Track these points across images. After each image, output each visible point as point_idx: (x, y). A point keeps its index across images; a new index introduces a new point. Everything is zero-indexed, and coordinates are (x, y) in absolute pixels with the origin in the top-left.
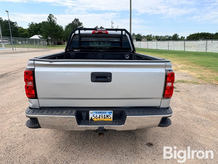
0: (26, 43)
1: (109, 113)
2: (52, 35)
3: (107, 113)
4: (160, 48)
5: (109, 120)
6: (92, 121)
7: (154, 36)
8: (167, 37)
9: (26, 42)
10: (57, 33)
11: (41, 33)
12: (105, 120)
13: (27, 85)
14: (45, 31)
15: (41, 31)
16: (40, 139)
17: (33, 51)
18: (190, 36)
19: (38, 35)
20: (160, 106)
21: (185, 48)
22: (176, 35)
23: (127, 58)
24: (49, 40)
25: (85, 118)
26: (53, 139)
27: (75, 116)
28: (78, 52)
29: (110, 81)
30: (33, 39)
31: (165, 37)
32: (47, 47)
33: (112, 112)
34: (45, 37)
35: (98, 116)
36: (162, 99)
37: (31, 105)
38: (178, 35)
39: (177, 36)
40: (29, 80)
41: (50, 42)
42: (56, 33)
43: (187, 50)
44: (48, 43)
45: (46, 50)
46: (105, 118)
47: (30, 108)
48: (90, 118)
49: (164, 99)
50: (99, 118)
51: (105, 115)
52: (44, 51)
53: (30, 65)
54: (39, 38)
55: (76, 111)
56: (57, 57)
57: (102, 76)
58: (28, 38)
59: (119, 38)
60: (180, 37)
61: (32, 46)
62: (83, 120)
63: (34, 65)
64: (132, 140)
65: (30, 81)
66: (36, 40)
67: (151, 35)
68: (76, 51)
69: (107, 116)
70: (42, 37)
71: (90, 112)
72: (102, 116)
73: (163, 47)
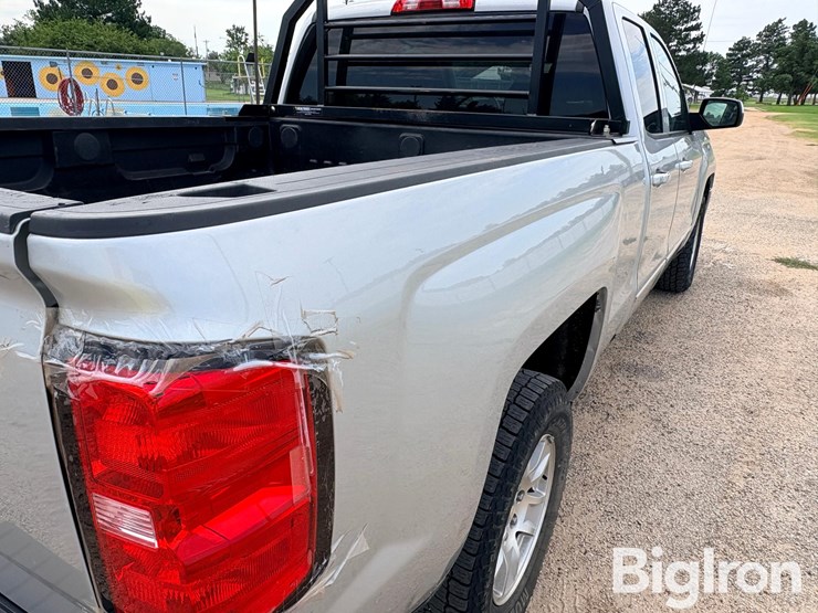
28: (313, 115)
68: (303, 115)
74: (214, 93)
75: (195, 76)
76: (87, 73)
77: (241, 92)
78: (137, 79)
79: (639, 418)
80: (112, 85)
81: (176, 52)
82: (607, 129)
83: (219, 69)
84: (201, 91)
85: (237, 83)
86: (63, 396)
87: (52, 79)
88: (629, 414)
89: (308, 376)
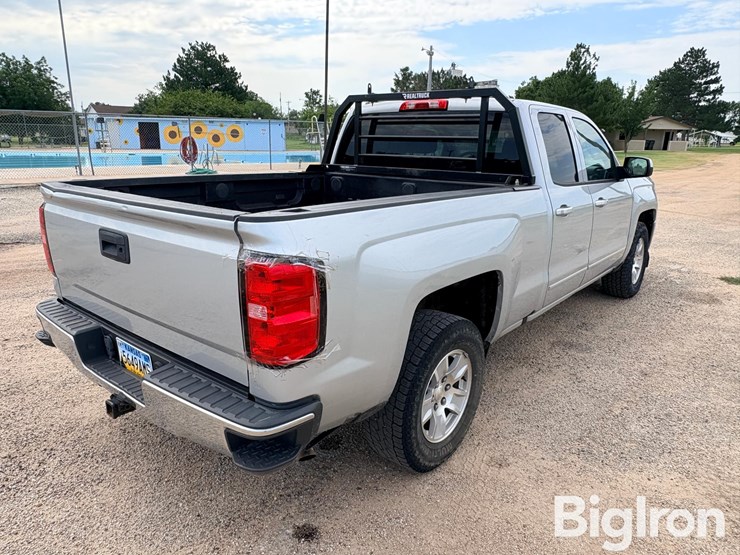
20: (249, 389)
27: (72, 338)
28: (351, 171)
29: (124, 259)
36: (247, 362)
48: (120, 358)
49: (252, 362)
57: (109, 240)
68: (345, 171)
69: (144, 366)
74: (293, 142)
75: (279, 130)
76: (198, 130)
77: (313, 142)
78: (235, 134)
79: (561, 373)
80: (216, 138)
81: (264, 112)
82: (517, 181)
83: (297, 124)
84: (282, 142)
85: (310, 137)
86: (243, 270)
87: (173, 135)
88: (555, 370)
89: (317, 272)
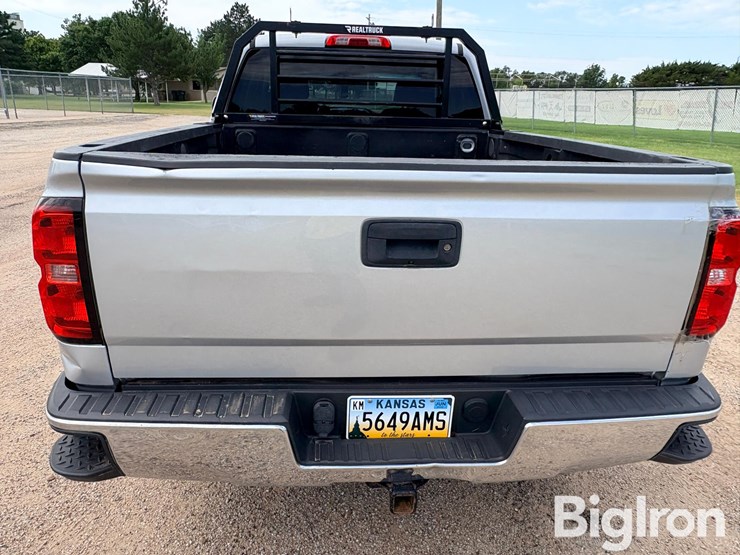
0: (54, 91)
1: (439, 404)
2: (152, 64)
3: (430, 403)
4: (544, 114)
5: (435, 433)
6: (358, 442)
7: (516, 73)
8: (562, 78)
9: (58, 89)
10: (169, 55)
11: (110, 57)
12: (418, 433)
13: (50, 280)
14: (124, 48)
15: (108, 46)
16: (120, 499)
17: (83, 123)
18: (645, 72)
19: (100, 65)
20: (665, 373)
21: (637, 116)
22: (596, 68)
23: (464, 150)
24: (142, 82)
25: (329, 428)
26: (178, 498)
27: (283, 428)
28: (268, 122)
29: (450, 260)
30: (82, 79)
31: (555, 75)
32: (136, 106)
33: (450, 400)
34: (128, 70)
35: (386, 418)
36: (678, 341)
37: (73, 372)
38: (601, 69)
39: (600, 75)
40: (57, 257)
41: (144, 90)
42: (165, 55)
43: (645, 122)
44: (138, 94)
45: (131, 120)
46: (419, 427)
47: (69, 384)
48: (350, 427)
49: (687, 340)
50: (389, 426)
51: (417, 415)
52: (121, 121)
53: (60, 180)
54: (104, 74)
55: (287, 399)
56: (183, 142)
57: (414, 236)
58: (62, 71)
59: (435, 69)
60: (608, 77)
61: (77, 103)
62: (316, 434)
63: (82, 180)
64: (511, 497)
65: (65, 259)
66: (93, 80)
67: (506, 69)
68: (258, 121)
69: (429, 418)
70: (114, 68)
71: (352, 400)
72: (405, 418)
73: (556, 111)
86: (714, 232)
